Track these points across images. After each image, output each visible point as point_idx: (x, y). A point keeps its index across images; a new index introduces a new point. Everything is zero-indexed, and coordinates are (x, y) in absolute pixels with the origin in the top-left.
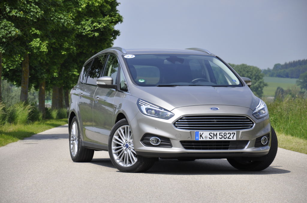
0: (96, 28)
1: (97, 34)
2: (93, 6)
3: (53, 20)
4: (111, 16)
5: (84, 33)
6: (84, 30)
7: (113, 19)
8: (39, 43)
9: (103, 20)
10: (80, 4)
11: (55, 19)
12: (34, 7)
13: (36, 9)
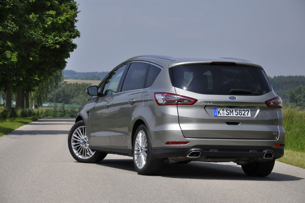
0: (57, 41)
1: (58, 46)
2: (57, 23)
3: (25, 35)
4: (70, 31)
5: (47, 45)
6: (47, 43)
7: (72, 35)
8: (10, 54)
9: (63, 35)
10: (46, 21)
11: (27, 34)
12: (10, 23)
13: (13, 25)
